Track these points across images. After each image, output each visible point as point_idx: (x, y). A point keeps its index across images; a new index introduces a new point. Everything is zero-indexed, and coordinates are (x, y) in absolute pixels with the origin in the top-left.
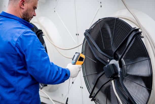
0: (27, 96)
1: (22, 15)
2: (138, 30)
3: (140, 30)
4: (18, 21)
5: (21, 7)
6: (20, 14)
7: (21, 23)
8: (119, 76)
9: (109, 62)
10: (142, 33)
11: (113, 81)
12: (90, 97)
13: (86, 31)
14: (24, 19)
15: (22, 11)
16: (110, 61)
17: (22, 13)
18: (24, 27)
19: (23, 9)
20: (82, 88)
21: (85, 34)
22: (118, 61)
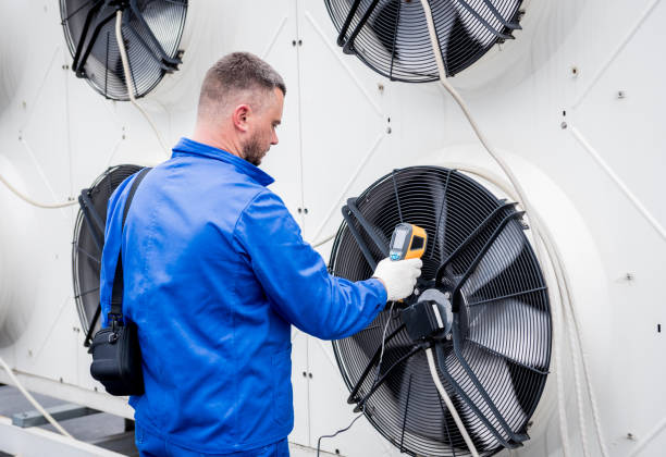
0: (261, 386)
1: (241, 149)
2: (511, 206)
3: (518, 209)
4: (232, 166)
5: (237, 128)
6: (235, 147)
7: (240, 171)
8: (448, 337)
9: (418, 296)
10: (525, 217)
11: (429, 352)
12: (351, 400)
13: (349, 200)
14: (247, 159)
15: (243, 138)
16: (421, 293)
17: (241, 143)
18: (249, 183)
19: (243, 132)
20: (311, 375)
21: (345, 210)
22: (448, 294)
